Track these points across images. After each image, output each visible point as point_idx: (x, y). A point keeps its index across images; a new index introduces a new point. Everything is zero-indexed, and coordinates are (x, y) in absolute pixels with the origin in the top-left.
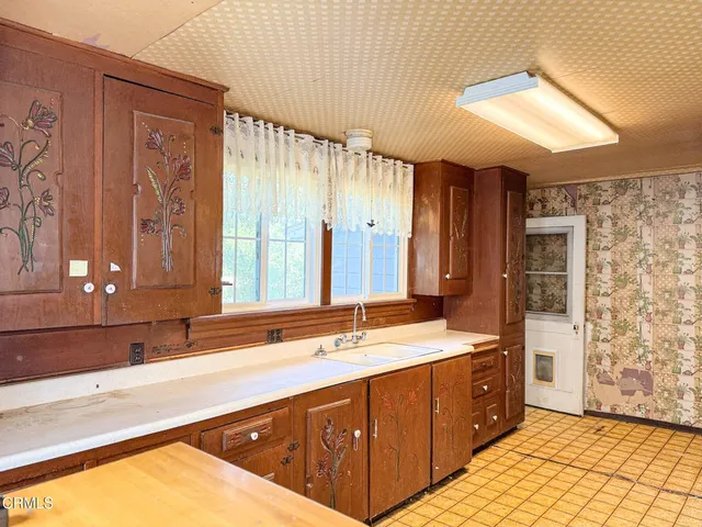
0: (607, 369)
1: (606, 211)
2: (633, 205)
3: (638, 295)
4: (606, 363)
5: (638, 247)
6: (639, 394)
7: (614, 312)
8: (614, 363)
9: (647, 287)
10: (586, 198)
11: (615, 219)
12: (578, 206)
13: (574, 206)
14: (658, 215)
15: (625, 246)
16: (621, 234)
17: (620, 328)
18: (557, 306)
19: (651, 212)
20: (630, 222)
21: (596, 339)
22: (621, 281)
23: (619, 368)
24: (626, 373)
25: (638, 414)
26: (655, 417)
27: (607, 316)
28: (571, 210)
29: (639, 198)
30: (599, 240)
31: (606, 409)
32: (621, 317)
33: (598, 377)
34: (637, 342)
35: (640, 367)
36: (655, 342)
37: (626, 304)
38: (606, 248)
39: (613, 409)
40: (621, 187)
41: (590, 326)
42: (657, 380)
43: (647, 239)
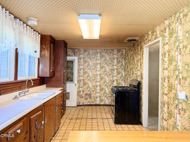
0: (82, 94)
1: (82, 56)
2: (88, 55)
3: (89, 76)
4: (82, 92)
5: (89, 65)
6: (89, 99)
7: (83, 80)
8: (83, 93)
9: (90, 74)
10: (77, 53)
11: (84, 58)
12: (75, 54)
13: (74, 54)
14: (93, 58)
15: (86, 64)
16: (85, 62)
17: (85, 84)
18: (70, 79)
19: (91, 57)
20: (87, 59)
21: (79, 87)
22: (85, 73)
23: (84, 94)
24: (86, 94)
25: (88, 104)
26: (92, 104)
27: (82, 81)
28: (74, 55)
29: (89, 54)
30: (80, 63)
31: (81, 104)
32: (85, 82)
33: (80, 96)
34: (88, 87)
35: (89, 93)
36: (92, 87)
37: (86, 78)
38: (82, 65)
39: (83, 103)
40: (85, 51)
41: (78, 84)
42: (92, 95)
43: (90, 63)
